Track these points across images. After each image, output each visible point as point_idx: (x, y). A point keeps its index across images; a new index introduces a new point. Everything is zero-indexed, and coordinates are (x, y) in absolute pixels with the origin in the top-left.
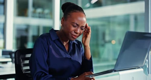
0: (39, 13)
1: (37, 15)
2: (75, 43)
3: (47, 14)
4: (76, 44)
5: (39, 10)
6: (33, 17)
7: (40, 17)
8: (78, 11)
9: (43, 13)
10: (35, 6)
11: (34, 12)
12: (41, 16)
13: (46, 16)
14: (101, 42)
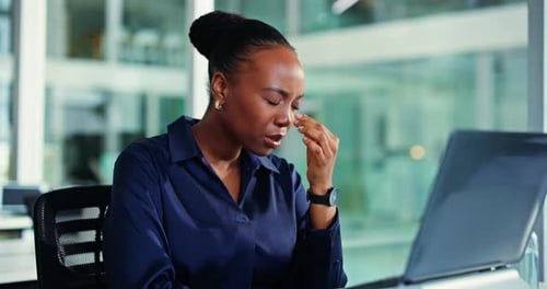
0: (147, 48)
1: (139, 55)
2: (270, 171)
3: (175, 51)
4: (275, 174)
5: (146, 38)
6: (124, 61)
7: (148, 63)
8: (276, 43)
9: (160, 48)
10: (132, 21)
11: (126, 45)
12: (153, 57)
13: (170, 59)
14: (370, 152)
